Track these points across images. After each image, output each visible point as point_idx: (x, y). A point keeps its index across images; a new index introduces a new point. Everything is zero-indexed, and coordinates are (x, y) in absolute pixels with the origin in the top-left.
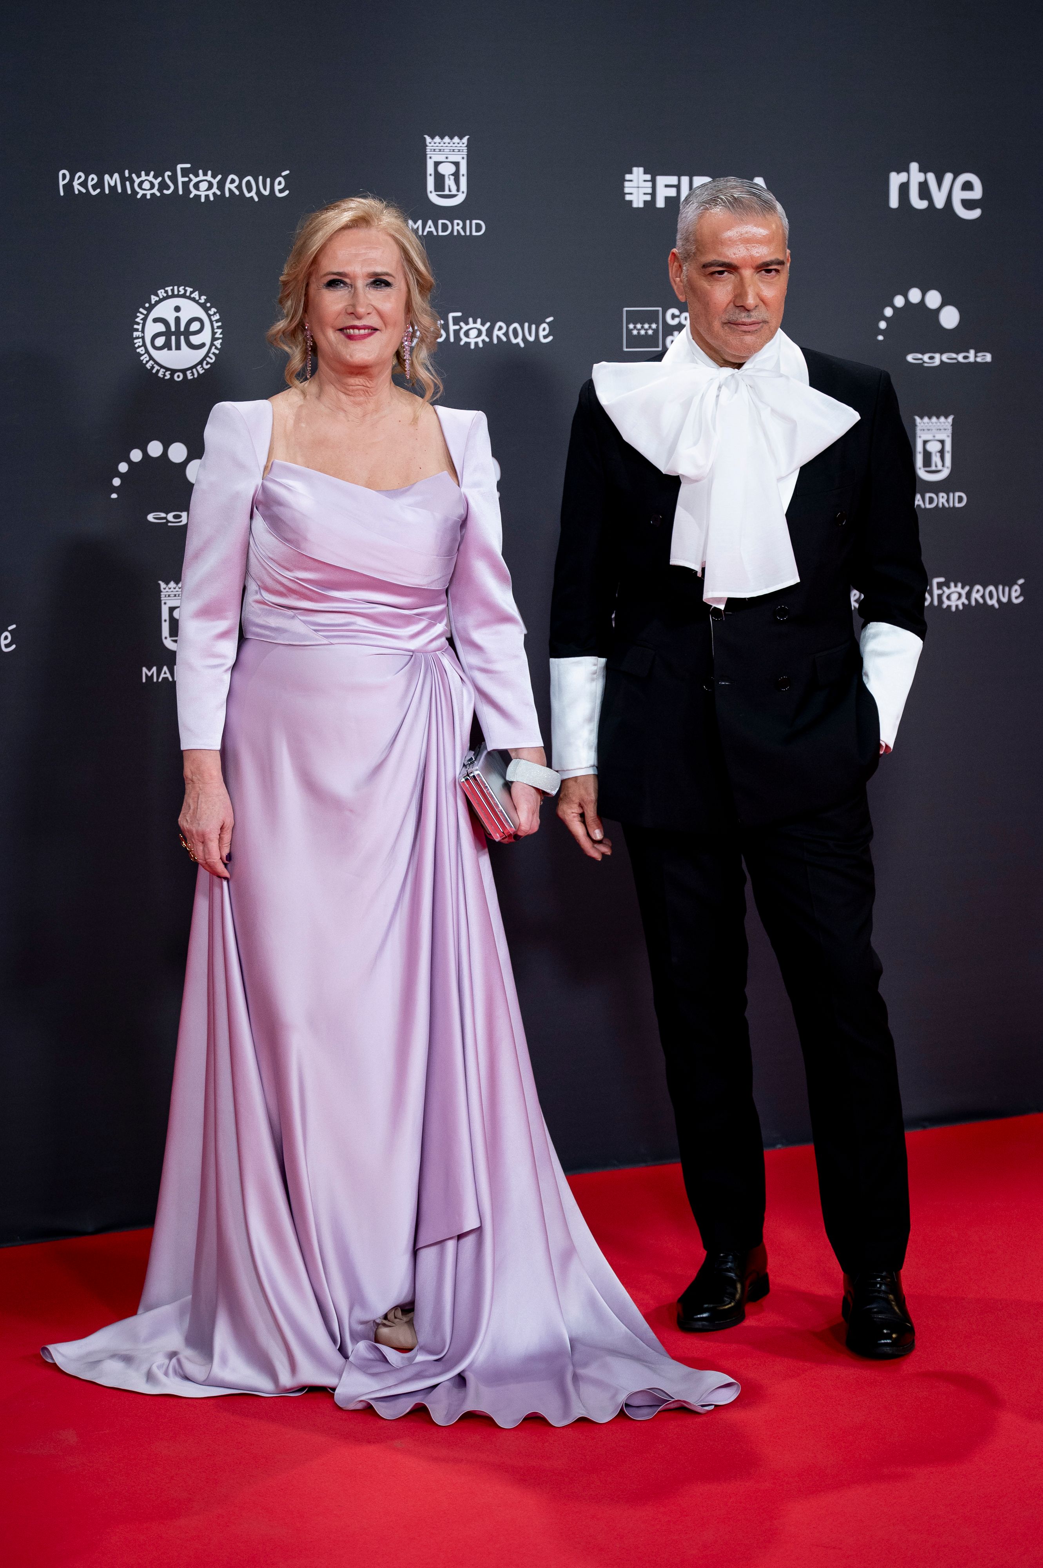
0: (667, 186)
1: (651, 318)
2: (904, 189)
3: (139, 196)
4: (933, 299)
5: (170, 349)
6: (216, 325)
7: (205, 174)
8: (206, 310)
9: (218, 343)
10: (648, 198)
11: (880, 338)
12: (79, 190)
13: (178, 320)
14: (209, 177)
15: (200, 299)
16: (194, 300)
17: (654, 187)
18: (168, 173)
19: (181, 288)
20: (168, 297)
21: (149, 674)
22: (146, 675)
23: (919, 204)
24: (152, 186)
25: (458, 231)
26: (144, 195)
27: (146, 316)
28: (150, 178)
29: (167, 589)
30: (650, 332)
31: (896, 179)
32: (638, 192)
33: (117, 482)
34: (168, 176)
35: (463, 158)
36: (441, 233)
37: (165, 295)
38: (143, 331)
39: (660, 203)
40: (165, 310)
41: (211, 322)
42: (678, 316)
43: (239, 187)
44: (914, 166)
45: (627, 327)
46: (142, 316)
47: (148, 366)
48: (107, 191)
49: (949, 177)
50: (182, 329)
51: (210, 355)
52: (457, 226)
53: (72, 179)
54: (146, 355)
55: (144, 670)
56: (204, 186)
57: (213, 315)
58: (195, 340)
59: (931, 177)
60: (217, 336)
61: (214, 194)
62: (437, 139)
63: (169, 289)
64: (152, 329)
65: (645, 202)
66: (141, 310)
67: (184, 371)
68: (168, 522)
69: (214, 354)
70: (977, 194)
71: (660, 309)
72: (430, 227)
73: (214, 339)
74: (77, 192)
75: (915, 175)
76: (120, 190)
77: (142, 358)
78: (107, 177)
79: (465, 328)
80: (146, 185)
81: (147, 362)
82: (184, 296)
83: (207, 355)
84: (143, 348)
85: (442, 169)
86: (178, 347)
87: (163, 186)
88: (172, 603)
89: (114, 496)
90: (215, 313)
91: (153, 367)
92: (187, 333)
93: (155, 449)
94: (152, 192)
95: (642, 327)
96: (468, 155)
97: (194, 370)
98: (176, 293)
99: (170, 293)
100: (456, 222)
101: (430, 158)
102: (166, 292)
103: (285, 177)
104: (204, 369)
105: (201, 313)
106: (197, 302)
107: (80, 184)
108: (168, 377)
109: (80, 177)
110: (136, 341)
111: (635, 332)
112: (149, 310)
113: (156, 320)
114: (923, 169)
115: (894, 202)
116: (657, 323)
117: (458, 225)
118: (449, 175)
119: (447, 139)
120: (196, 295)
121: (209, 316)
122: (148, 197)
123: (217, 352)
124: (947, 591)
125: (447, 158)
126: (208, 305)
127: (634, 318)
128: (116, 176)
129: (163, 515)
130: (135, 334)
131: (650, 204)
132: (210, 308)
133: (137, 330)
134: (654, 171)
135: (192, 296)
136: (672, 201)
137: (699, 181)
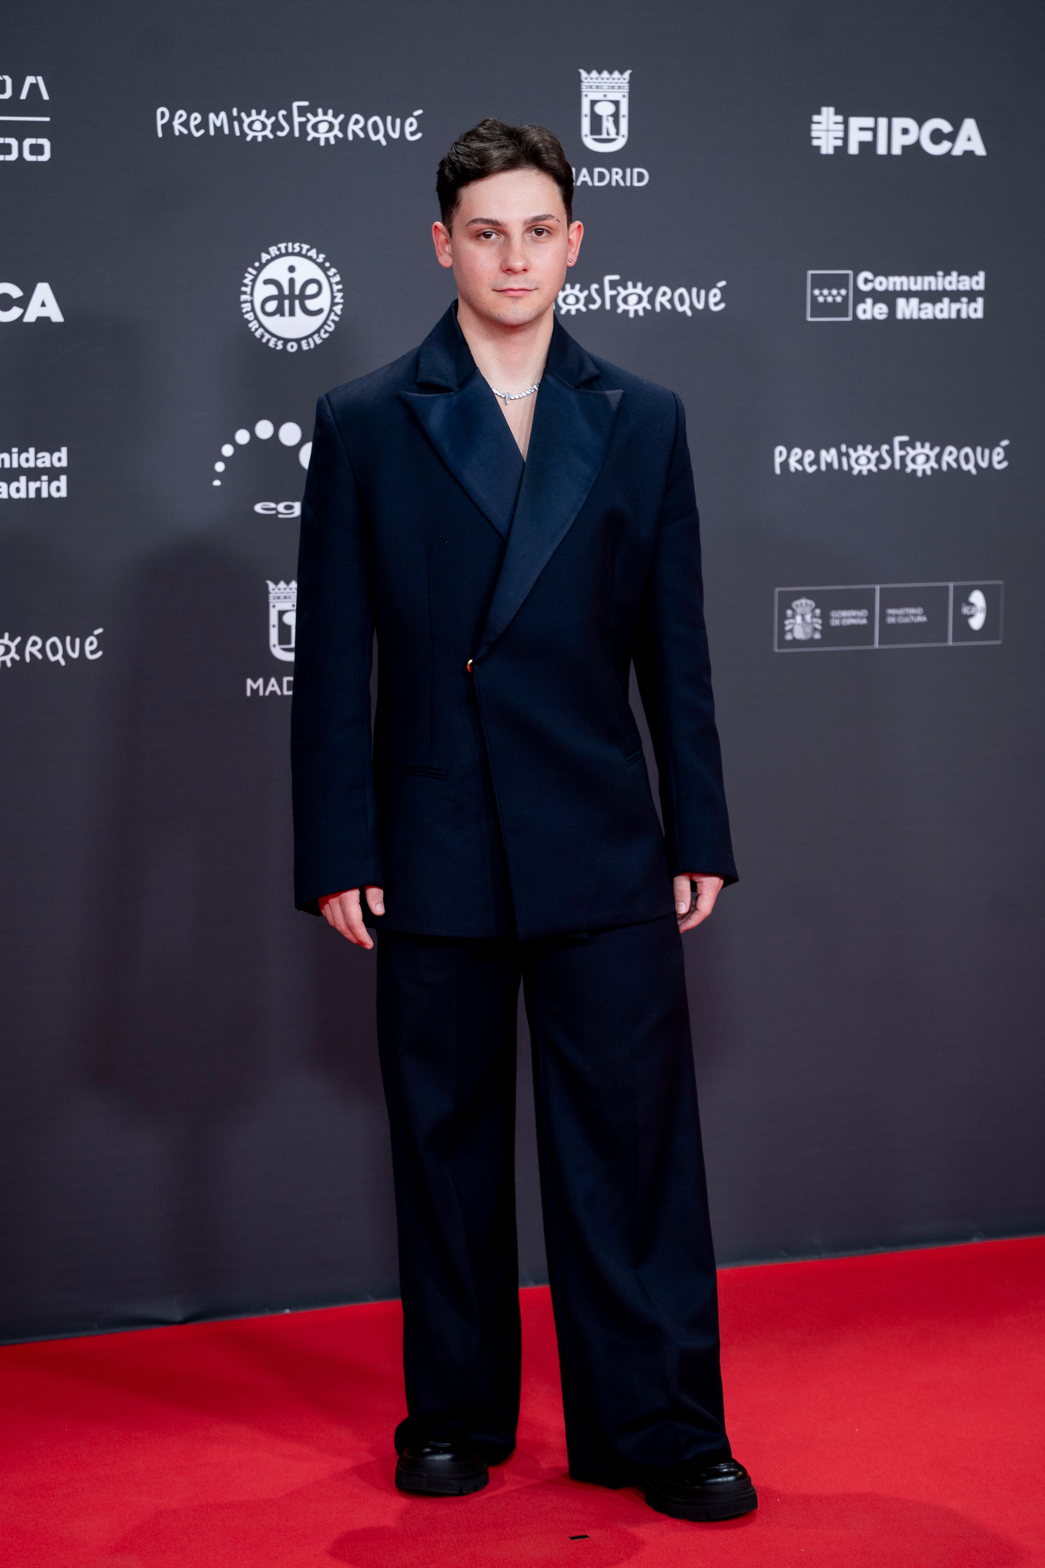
0: (861, 129)
1: (840, 282)
3: (249, 139)
5: (283, 315)
6: (336, 288)
7: (325, 114)
8: (325, 270)
9: (338, 309)
10: (839, 143)
12: (180, 132)
13: (292, 282)
14: (330, 117)
15: (318, 257)
16: (310, 258)
17: (846, 131)
18: (282, 112)
19: (297, 245)
20: (281, 255)
21: (255, 686)
22: (252, 688)
24: (264, 126)
25: (617, 181)
27: (256, 277)
28: (262, 117)
29: (276, 590)
30: (839, 299)
32: (828, 136)
33: (220, 467)
34: (283, 116)
35: (624, 96)
36: (597, 184)
37: (278, 253)
38: (252, 294)
39: (853, 149)
40: (278, 270)
41: (331, 284)
42: (872, 281)
43: (364, 129)
45: (812, 293)
46: (251, 277)
47: (258, 334)
48: (212, 132)
50: (297, 292)
51: (329, 322)
52: (616, 176)
53: (172, 118)
54: (255, 322)
55: (249, 682)
57: (333, 276)
58: (311, 305)
60: (338, 300)
61: (336, 137)
62: (594, 74)
63: (282, 246)
64: (263, 291)
65: (836, 148)
66: (250, 270)
67: (298, 341)
68: (278, 513)
69: (333, 321)
71: (850, 272)
72: (584, 176)
73: (333, 304)
74: (177, 133)
76: (226, 131)
77: (250, 325)
78: (212, 116)
79: (623, 293)
80: (257, 126)
81: (256, 330)
82: (299, 254)
83: (325, 323)
84: (251, 314)
85: (600, 109)
86: (292, 313)
87: (277, 126)
88: (282, 606)
89: (217, 483)
90: (335, 274)
91: (262, 336)
92: (303, 297)
93: (264, 429)
94: (264, 133)
95: (830, 294)
96: (630, 93)
97: (310, 340)
98: (290, 250)
99: (283, 251)
100: (614, 170)
101: (586, 96)
102: (279, 249)
103: (417, 117)
104: (321, 338)
105: (317, 273)
106: (314, 261)
107: (181, 124)
108: (280, 347)
109: (181, 116)
110: (243, 306)
111: (821, 299)
112: (259, 270)
113: (267, 282)
116: (847, 288)
117: (617, 173)
118: (608, 116)
119: (605, 74)
120: (313, 253)
121: (328, 277)
122: (260, 139)
123: (337, 319)
125: (605, 96)
126: (328, 264)
127: (821, 282)
128: (223, 115)
129: (272, 505)
130: (243, 298)
131: (842, 151)
132: (328, 269)
133: (245, 293)
134: (846, 111)
135: (310, 254)
136: (867, 148)
137: (899, 123)
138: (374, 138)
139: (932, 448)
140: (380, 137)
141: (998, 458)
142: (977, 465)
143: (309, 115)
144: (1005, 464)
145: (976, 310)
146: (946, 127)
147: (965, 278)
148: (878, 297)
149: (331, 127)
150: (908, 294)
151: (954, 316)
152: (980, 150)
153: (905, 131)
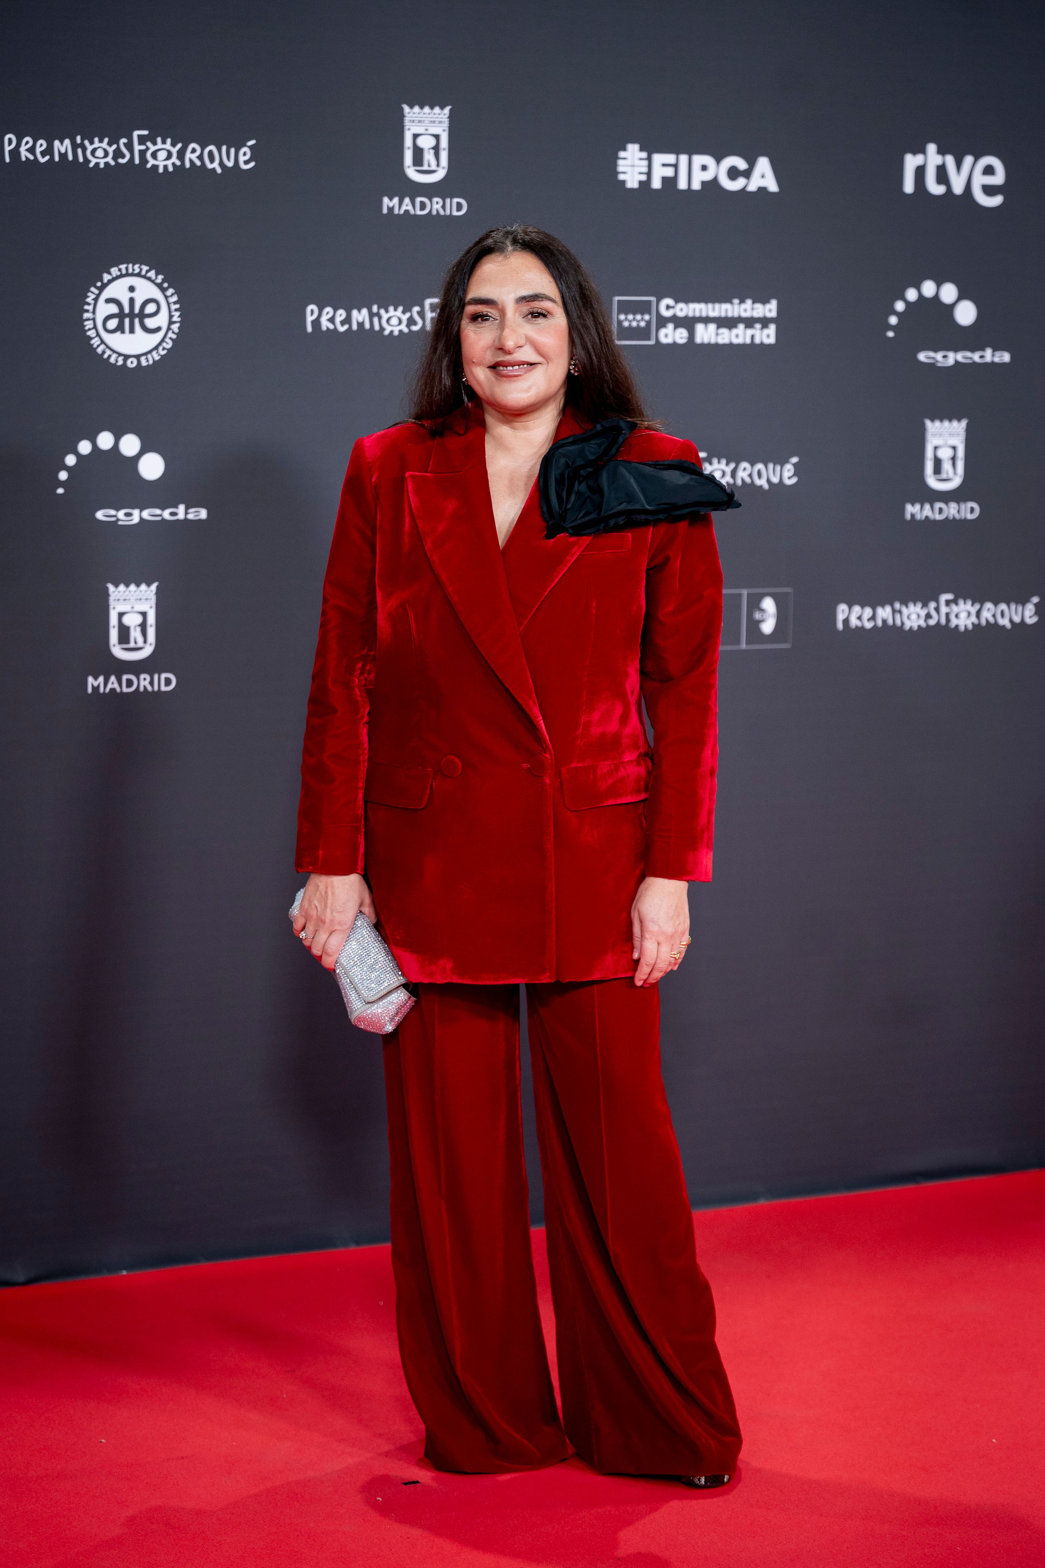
0: (664, 165)
1: (644, 308)
2: (920, 172)
3: (91, 165)
4: (949, 293)
5: (123, 332)
6: (173, 307)
7: (164, 142)
8: (163, 290)
9: (175, 327)
10: (644, 178)
11: (891, 334)
12: (26, 157)
13: (132, 301)
14: (168, 146)
15: (156, 278)
16: (149, 279)
17: (650, 166)
18: (123, 141)
19: (137, 267)
20: (121, 276)
21: (96, 684)
22: (93, 686)
23: (935, 189)
26: (97, 164)
27: (98, 296)
28: (104, 144)
29: (116, 593)
30: (643, 324)
31: (911, 162)
32: (633, 171)
33: (63, 476)
34: (124, 144)
35: (444, 130)
37: (119, 273)
38: (94, 312)
39: (656, 184)
40: (118, 290)
41: (169, 304)
42: (673, 307)
43: (201, 157)
44: (932, 148)
45: (618, 318)
46: (93, 296)
47: (100, 350)
48: (57, 159)
49: (968, 160)
50: (137, 310)
51: (167, 340)
53: (19, 145)
54: (97, 339)
55: (91, 679)
56: (162, 155)
57: (170, 296)
58: (150, 323)
59: (950, 160)
60: (175, 319)
61: (174, 164)
62: (416, 109)
63: (123, 267)
64: (104, 309)
65: (641, 182)
66: (93, 289)
67: (138, 357)
68: (118, 520)
69: (171, 338)
70: (999, 178)
71: (653, 299)
73: (171, 323)
74: (24, 159)
75: (932, 157)
76: (70, 157)
77: (92, 342)
78: (57, 143)
81: (98, 346)
82: (139, 275)
83: (163, 340)
84: (93, 331)
85: (421, 142)
86: (132, 331)
87: (118, 154)
88: (121, 608)
89: (60, 491)
90: (172, 295)
91: (104, 352)
92: (142, 316)
93: (105, 440)
94: (106, 160)
95: (634, 319)
97: (149, 356)
98: (130, 271)
99: (124, 272)
101: (409, 129)
102: (120, 270)
103: (250, 147)
104: (159, 355)
105: (157, 294)
106: (153, 281)
107: (27, 150)
108: (120, 362)
109: (27, 143)
110: (86, 323)
112: (101, 289)
113: (108, 301)
114: (941, 151)
115: (909, 187)
116: (650, 314)
118: (429, 149)
119: (427, 109)
120: (152, 274)
121: (166, 297)
122: (102, 166)
123: (174, 336)
124: (955, 608)
125: (427, 130)
126: (166, 285)
127: (626, 308)
128: (67, 142)
129: (113, 512)
130: (86, 315)
131: (645, 185)
132: (166, 289)
133: (88, 311)
134: (650, 148)
135: (149, 275)
136: (670, 182)
137: (699, 160)
138: (210, 166)
139: (727, 464)
140: (216, 165)
141: (787, 474)
142: (768, 481)
143: (149, 144)
144: (794, 480)
145: (768, 336)
146: (742, 165)
147: (759, 306)
148: (679, 322)
149: (169, 156)
150: (706, 320)
151: (748, 341)
152: (773, 186)
153: (704, 168)
